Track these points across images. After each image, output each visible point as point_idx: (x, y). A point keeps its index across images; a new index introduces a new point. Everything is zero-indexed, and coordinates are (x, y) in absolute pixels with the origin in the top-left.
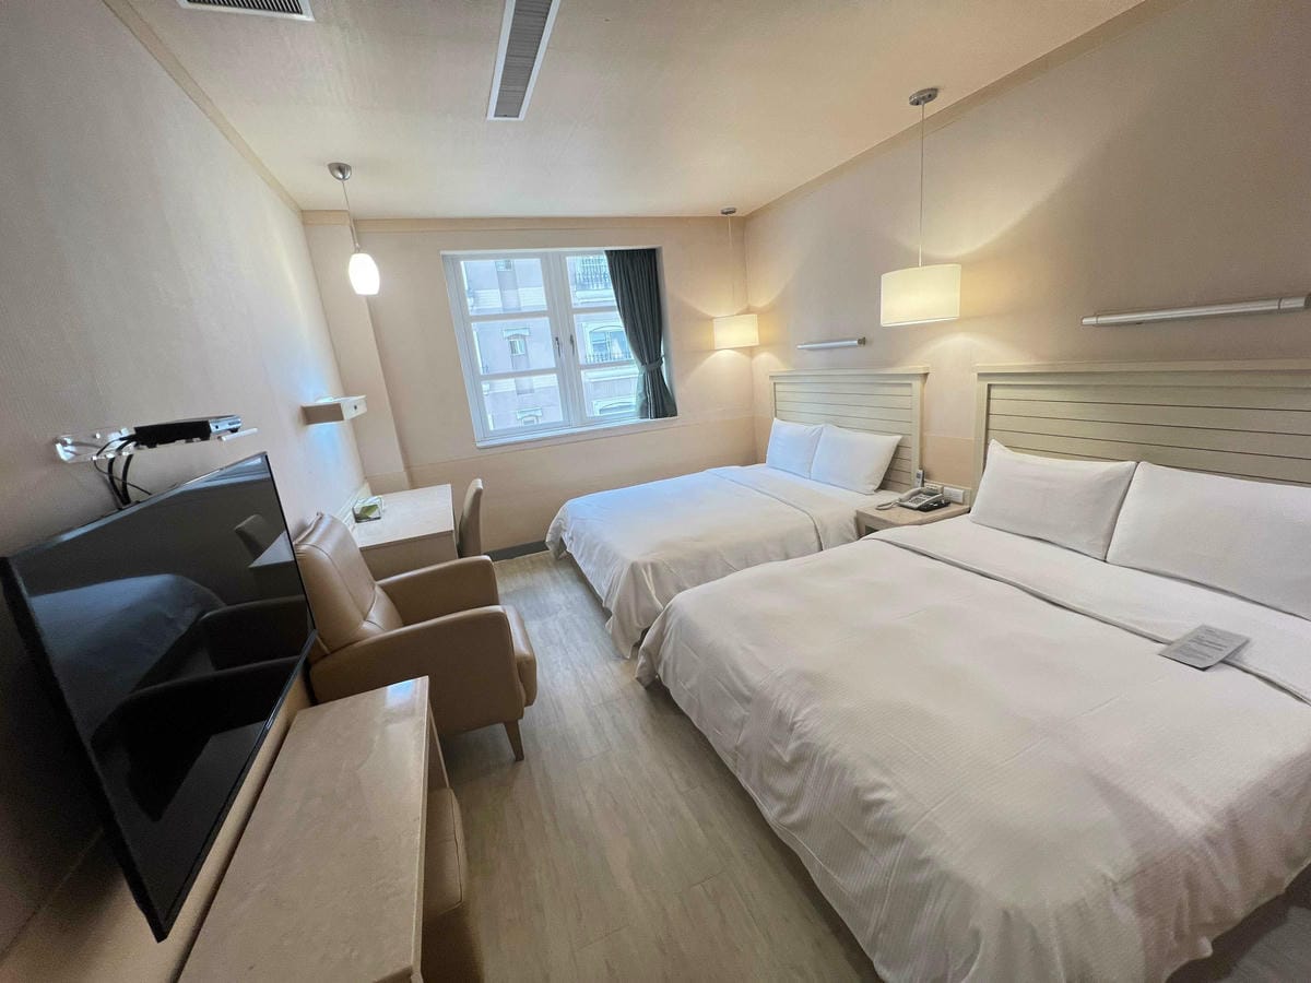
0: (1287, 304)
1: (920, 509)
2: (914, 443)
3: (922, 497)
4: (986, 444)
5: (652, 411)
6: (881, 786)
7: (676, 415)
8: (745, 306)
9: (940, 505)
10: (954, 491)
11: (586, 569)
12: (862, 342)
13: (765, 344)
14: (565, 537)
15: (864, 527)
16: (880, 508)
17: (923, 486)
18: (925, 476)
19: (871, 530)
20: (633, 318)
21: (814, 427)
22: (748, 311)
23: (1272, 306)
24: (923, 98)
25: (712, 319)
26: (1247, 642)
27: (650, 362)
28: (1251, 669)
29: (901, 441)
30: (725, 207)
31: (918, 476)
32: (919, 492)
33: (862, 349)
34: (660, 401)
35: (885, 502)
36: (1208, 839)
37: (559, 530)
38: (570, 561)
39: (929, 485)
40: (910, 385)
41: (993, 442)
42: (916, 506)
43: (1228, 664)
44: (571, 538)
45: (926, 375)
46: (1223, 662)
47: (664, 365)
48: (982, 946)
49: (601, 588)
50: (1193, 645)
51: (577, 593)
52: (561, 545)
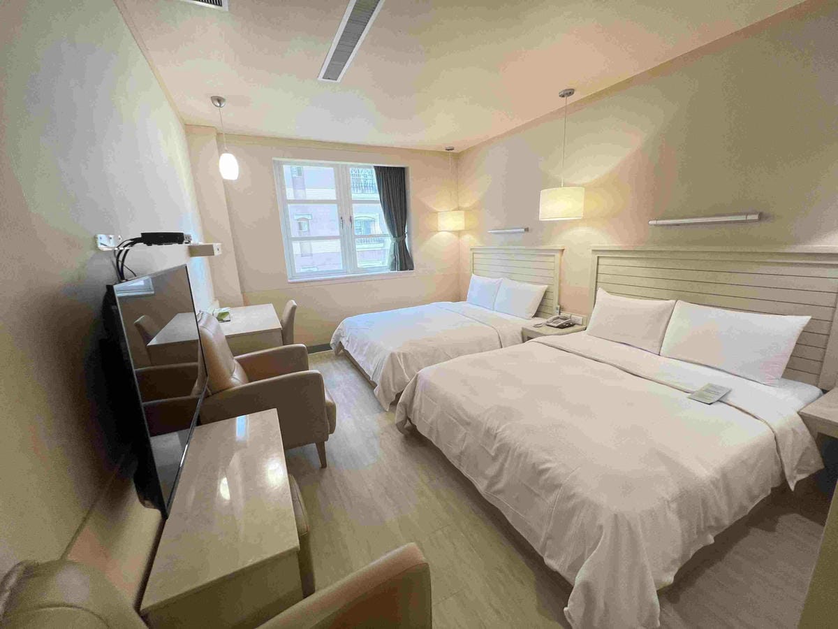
0: (750, 217)
1: (557, 327)
2: (555, 290)
3: (559, 320)
4: (596, 291)
5: (398, 266)
6: (547, 461)
7: (412, 269)
8: (456, 207)
9: (570, 325)
10: (577, 318)
11: (359, 359)
12: (527, 230)
13: (468, 230)
14: (344, 342)
15: (526, 337)
16: (536, 326)
17: (560, 314)
18: (561, 309)
19: (530, 338)
20: (389, 208)
21: (497, 280)
22: (459, 209)
23: (742, 218)
24: (567, 94)
25: (436, 212)
26: (730, 391)
27: (399, 236)
28: (732, 404)
29: (548, 289)
30: (448, 147)
31: (557, 309)
32: (558, 318)
33: (526, 234)
34: (403, 260)
35: (539, 323)
36: (713, 483)
37: (339, 336)
38: (347, 356)
39: (563, 314)
40: (554, 256)
41: (600, 290)
42: (556, 325)
43: (721, 402)
44: (348, 341)
45: (564, 250)
46: (719, 401)
47: (406, 238)
48: (604, 533)
49: (369, 369)
50: (705, 393)
51: (352, 375)
52: (341, 346)
